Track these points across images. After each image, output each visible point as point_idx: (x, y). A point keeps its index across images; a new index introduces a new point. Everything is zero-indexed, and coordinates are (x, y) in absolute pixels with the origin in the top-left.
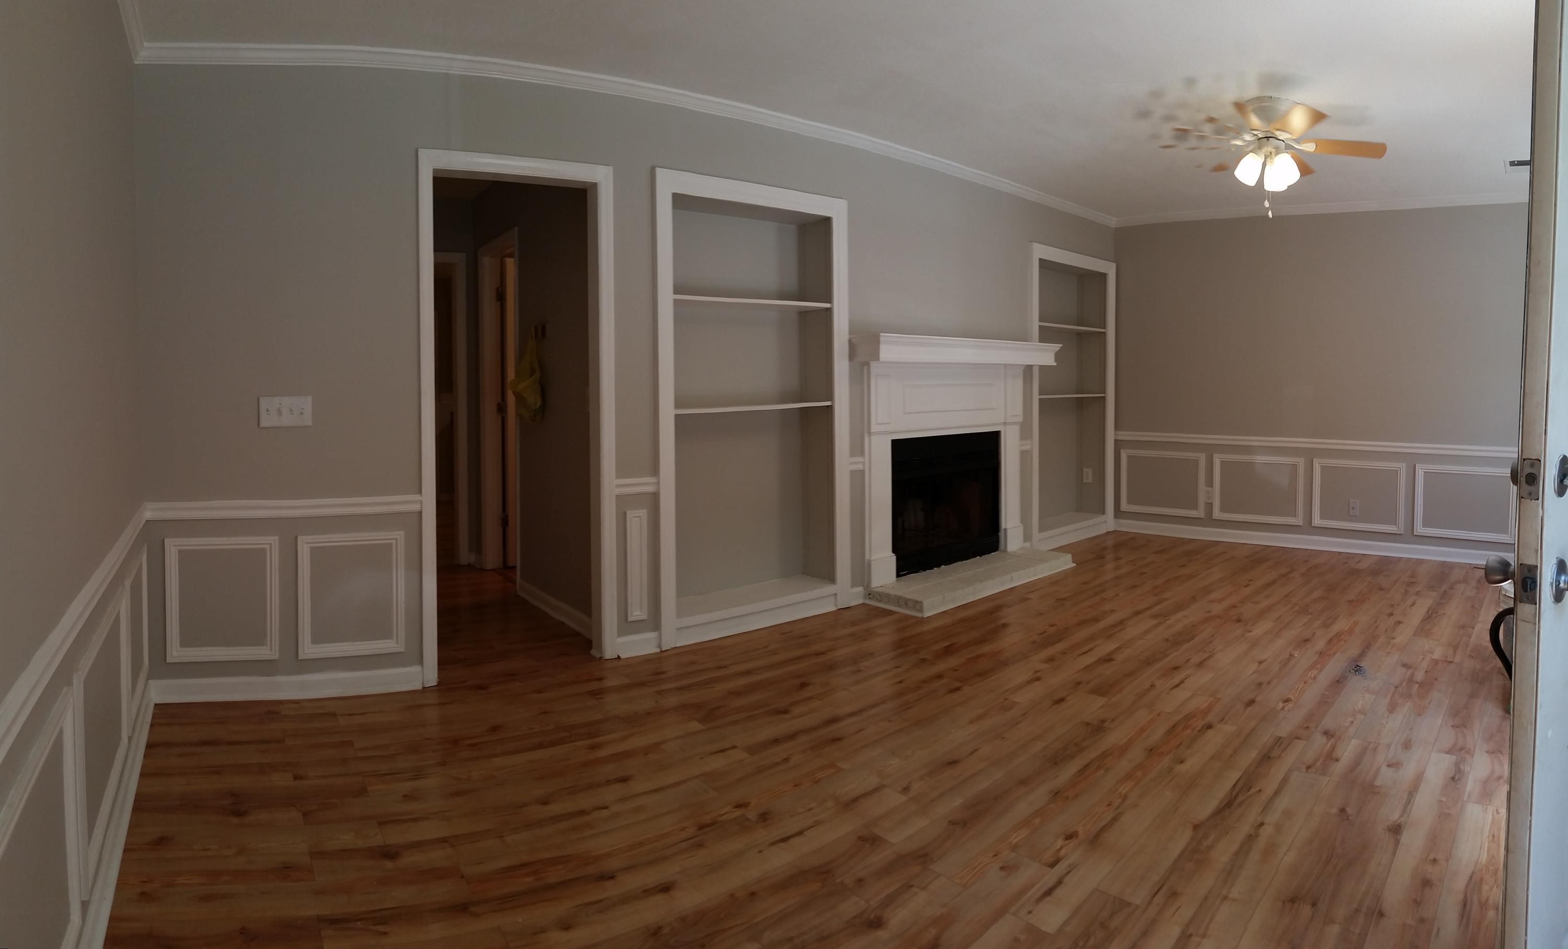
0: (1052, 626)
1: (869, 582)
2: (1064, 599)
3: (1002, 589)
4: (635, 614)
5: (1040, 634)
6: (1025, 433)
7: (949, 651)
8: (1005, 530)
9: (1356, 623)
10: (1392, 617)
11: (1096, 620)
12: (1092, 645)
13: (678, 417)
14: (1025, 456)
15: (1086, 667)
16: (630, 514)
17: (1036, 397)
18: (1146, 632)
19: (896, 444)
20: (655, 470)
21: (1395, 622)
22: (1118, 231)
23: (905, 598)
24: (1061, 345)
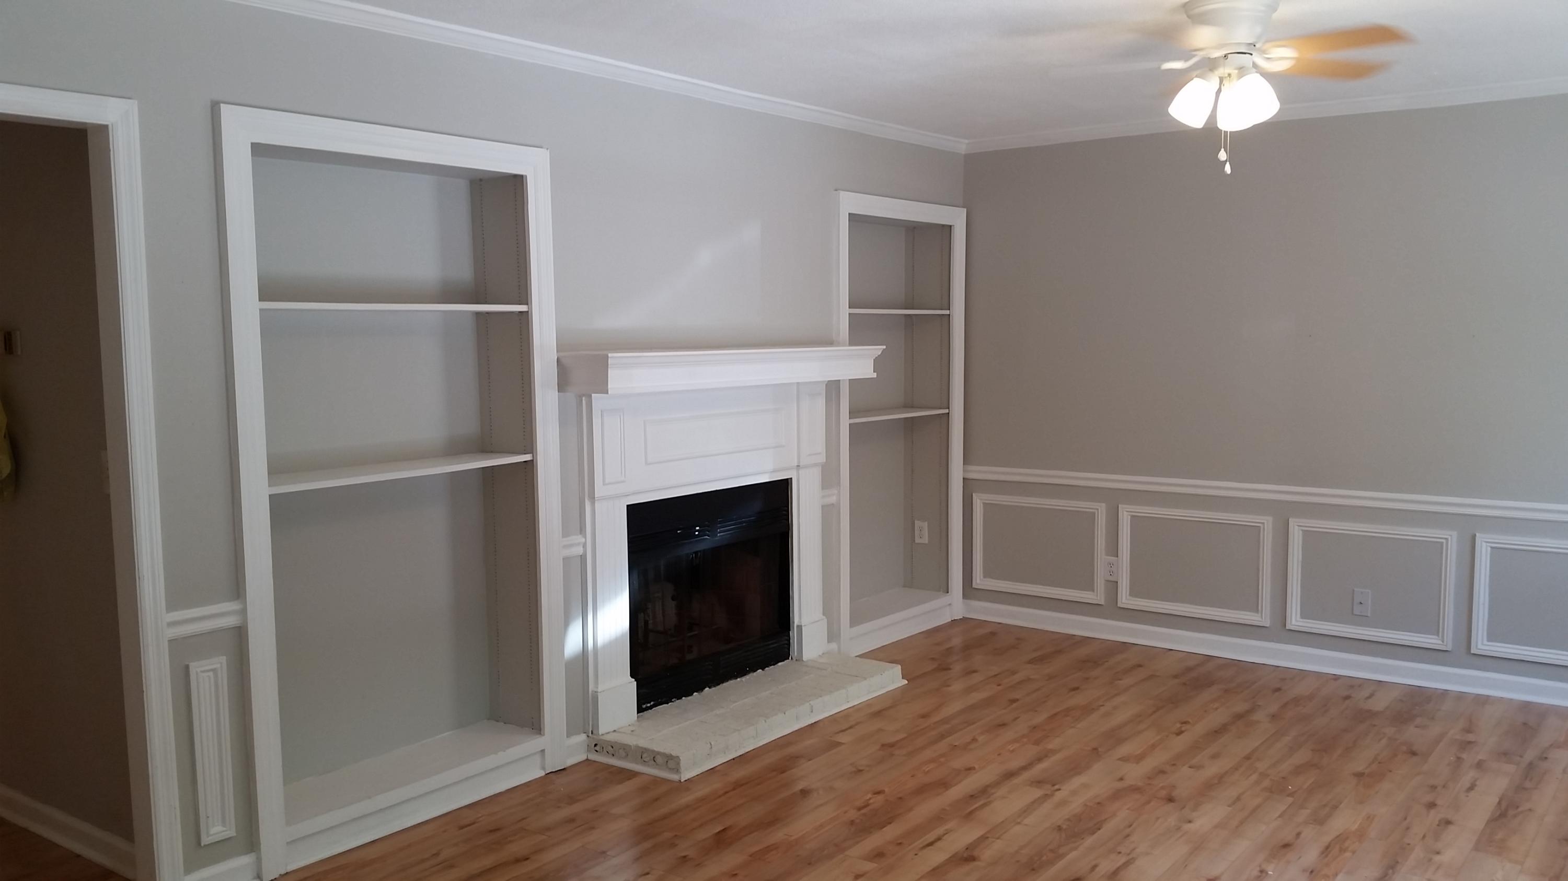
0: (879, 793)
1: (596, 725)
2: (892, 745)
3: (796, 727)
4: (213, 830)
5: (859, 809)
6: (828, 478)
7: (722, 841)
8: (800, 627)
9: (1370, 818)
10: (1433, 812)
11: (944, 784)
12: (940, 831)
13: (274, 500)
14: (828, 513)
15: (934, 870)
16: (196, 668)
17: (845, 421)
18: (1027, 811)
19: (633, 510)
20: (238, 590)
21: (1440, 821)
22: (971, 160)
23: (653, 751)
24: (885, 347)
